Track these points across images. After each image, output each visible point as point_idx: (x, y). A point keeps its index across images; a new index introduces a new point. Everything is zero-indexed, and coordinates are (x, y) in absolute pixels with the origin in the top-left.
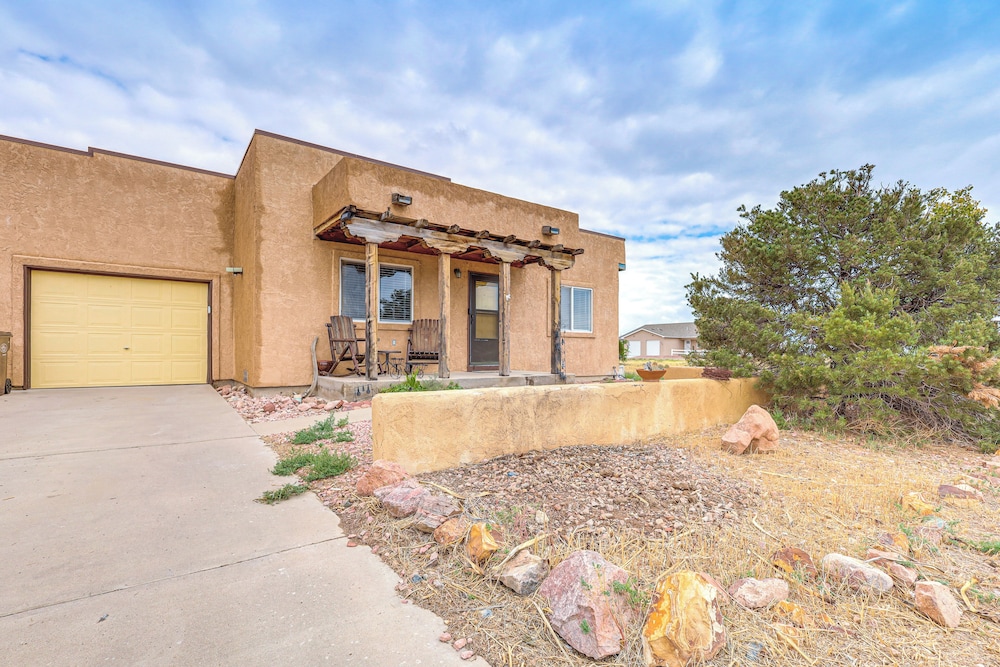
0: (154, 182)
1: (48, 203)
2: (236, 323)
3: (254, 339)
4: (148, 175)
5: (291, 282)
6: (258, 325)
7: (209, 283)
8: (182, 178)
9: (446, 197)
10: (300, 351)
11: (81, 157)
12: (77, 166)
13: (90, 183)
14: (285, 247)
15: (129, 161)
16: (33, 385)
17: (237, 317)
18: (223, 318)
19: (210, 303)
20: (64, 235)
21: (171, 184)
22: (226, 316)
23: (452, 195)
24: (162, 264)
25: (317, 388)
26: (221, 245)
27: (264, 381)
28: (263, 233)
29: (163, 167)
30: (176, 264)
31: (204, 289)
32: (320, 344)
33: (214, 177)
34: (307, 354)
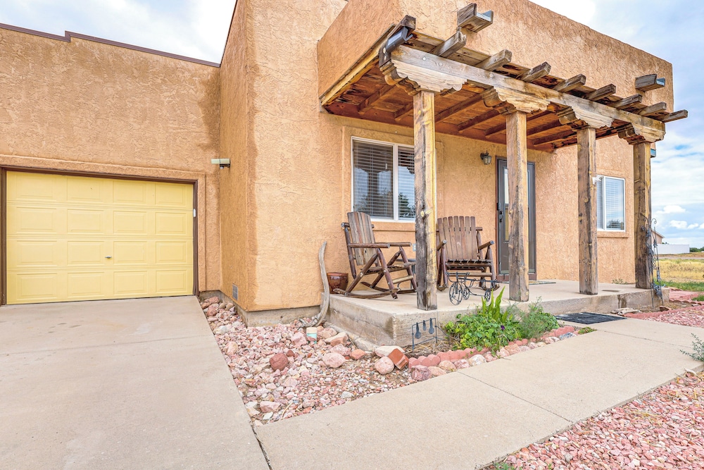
0: (135, 71)
1: (23, 94)
2: (223, 227)
3: (247, 245)
4: (130, 63)
5: (292, 169)
6: (253, 228)
7: (193, 183)
8: (165, 66)
9: (526, 23)
10: (304, 260)
11: (57, 42)
12: (54, 53)
13: (67, 72)
14: (284, 121)
15: (109, 47)
16: (9, 301)
17: (224, 221)
18: (209, 222)
19: (195, 206)
20: (40, 130)
21: (154, 73)
22: (212, 220)
23: (533, 22)
24: (144, 162)
25: (329, 311)
26: (206, 141)
27: (261, 302)
28: (258, 103)
29: (144, 54)
30: (160, 162)
31: (188, 191)
32: (329, 251)
33: (198, 66)
34: (314, 264)
